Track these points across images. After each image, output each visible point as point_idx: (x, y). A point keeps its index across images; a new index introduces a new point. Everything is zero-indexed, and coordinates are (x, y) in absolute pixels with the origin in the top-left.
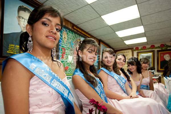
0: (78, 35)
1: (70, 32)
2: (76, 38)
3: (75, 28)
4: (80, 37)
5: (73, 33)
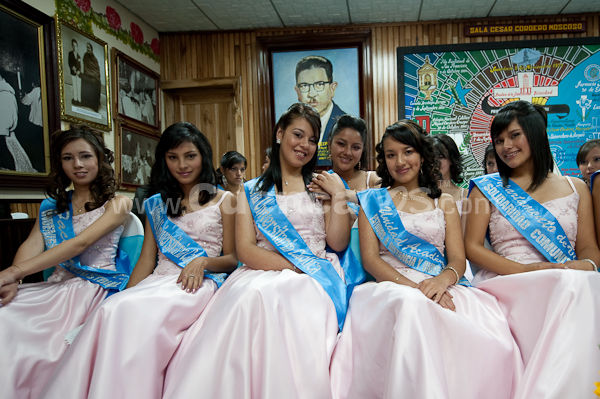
0: (494, 52)
2: (482, 63)
3: (473, 31)
4: (508, 51)
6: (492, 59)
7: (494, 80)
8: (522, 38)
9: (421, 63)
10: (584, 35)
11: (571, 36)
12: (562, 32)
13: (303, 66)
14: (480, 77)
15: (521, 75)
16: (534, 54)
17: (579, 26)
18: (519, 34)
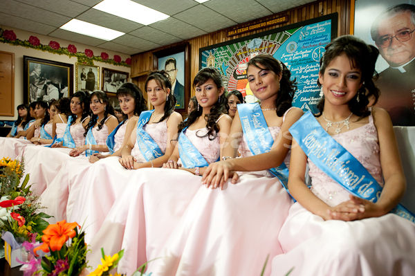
0: (239, 44)
1: (220, 50)
2: (234, 51)
3: (230, 33)
4: (246, 42)
5: (228, 46)
6: (238, 48)
7: (239, 60)
8: (254, 32)
9: (208, 55)
10: (288, 24)
11: (281, 26)
12: (275, 25)
13: (167, 63)
14: (233, 59)
15: (252, 55)
16: (259, 41)
17: (283, 19)
18: (252, 31)
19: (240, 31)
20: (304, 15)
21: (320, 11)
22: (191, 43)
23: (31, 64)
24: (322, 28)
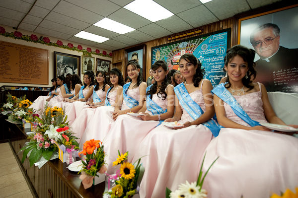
0: (174, 45)
1: (163, 48)
2: (171, 49)
3: (169, 39)
4: (178, 44)
5: (168, 46)
6: (174, 47)
7: (174, 54)
8: (183, 39)
10: (203, 34)
11: (198, 35)
12: (195, 34)
14: (171, 53)
15: (182, 51)
16: (186, 43)
17: (200, 31)
18: (182, 37)
19: (175, 38)
20: (212, 29)
21: (221, 27)
22: (147, 44)
23: (57, 56)
24: (222, 36)
